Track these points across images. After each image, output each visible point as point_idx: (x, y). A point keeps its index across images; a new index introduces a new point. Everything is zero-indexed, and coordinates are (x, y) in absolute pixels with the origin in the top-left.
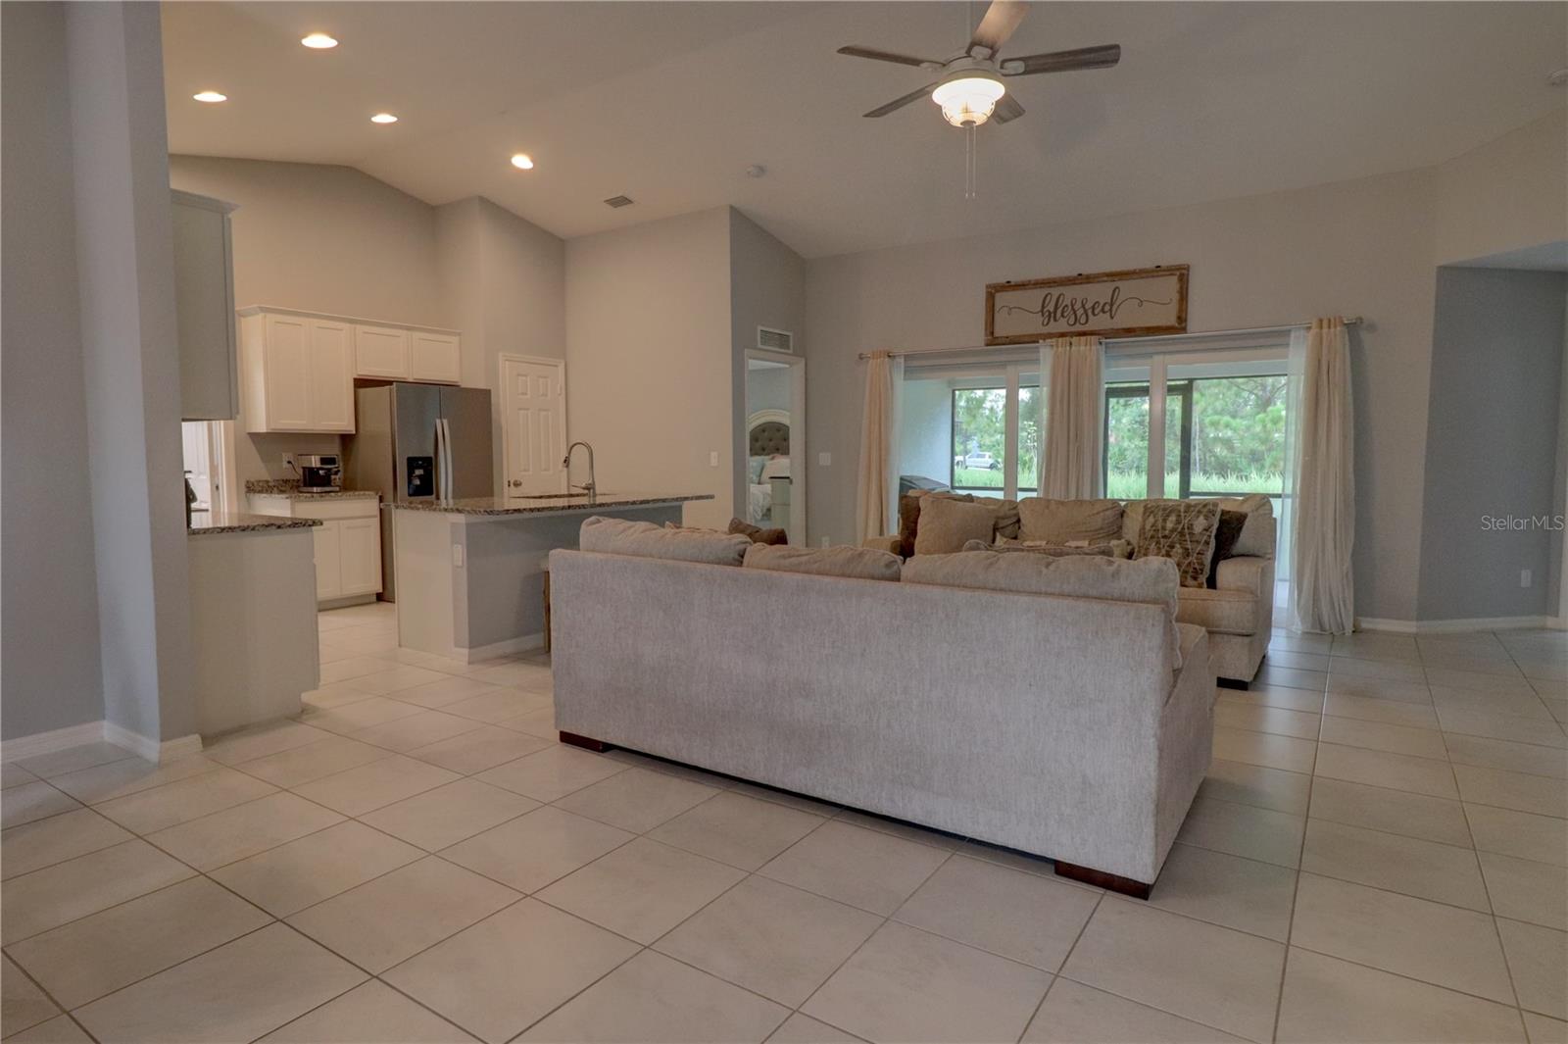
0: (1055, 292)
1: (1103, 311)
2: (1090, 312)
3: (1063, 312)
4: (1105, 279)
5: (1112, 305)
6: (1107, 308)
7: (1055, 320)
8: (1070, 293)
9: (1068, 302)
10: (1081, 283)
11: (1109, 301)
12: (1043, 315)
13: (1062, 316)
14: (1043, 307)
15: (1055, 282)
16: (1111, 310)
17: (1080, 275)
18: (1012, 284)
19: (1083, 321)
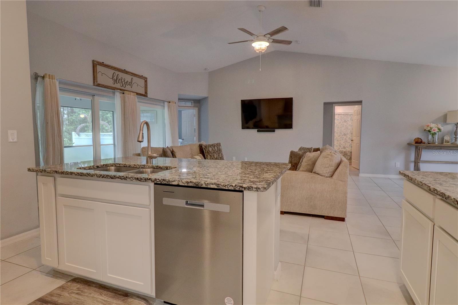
0: (117, 73)
1: (129, 84)
2: (126, 83)
3: (119, 81)
4: (131, 74)
5: (131, 83)
6: (130, 84)
7: (117, 83)
8: (121, 75)
9: (120, 78)
10: (125, 73)
11: (130, 82)
12: (113, 80)
13: (119, 82)
14: (113, 77)
15: (118, 69)
16: (131, 85)
17: (125, 70)
18: (104, 64)
19: (124, 86)
